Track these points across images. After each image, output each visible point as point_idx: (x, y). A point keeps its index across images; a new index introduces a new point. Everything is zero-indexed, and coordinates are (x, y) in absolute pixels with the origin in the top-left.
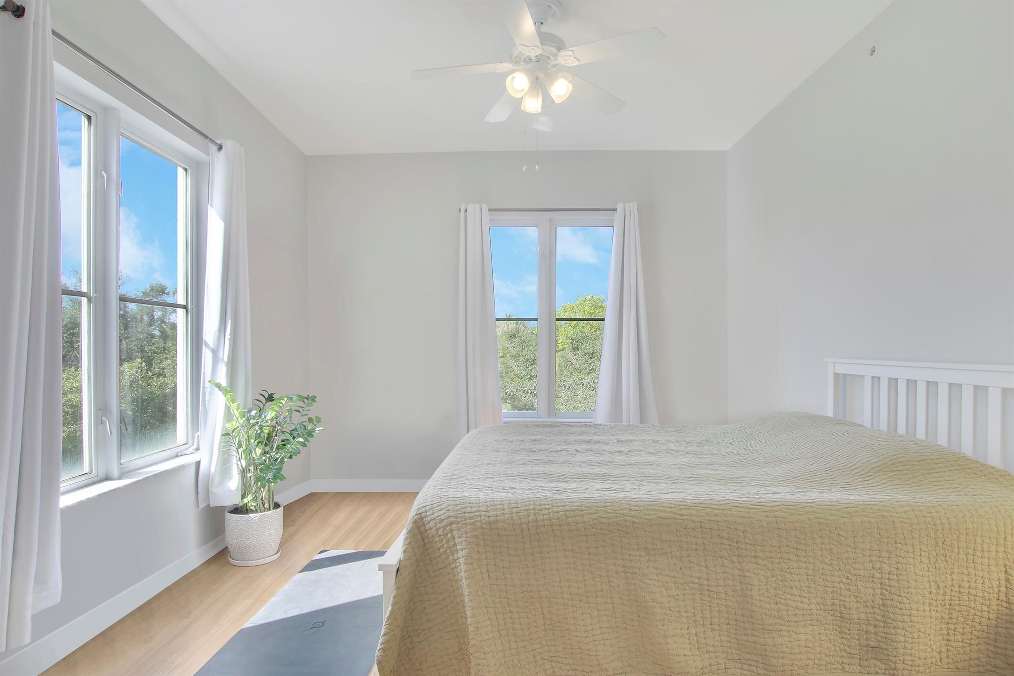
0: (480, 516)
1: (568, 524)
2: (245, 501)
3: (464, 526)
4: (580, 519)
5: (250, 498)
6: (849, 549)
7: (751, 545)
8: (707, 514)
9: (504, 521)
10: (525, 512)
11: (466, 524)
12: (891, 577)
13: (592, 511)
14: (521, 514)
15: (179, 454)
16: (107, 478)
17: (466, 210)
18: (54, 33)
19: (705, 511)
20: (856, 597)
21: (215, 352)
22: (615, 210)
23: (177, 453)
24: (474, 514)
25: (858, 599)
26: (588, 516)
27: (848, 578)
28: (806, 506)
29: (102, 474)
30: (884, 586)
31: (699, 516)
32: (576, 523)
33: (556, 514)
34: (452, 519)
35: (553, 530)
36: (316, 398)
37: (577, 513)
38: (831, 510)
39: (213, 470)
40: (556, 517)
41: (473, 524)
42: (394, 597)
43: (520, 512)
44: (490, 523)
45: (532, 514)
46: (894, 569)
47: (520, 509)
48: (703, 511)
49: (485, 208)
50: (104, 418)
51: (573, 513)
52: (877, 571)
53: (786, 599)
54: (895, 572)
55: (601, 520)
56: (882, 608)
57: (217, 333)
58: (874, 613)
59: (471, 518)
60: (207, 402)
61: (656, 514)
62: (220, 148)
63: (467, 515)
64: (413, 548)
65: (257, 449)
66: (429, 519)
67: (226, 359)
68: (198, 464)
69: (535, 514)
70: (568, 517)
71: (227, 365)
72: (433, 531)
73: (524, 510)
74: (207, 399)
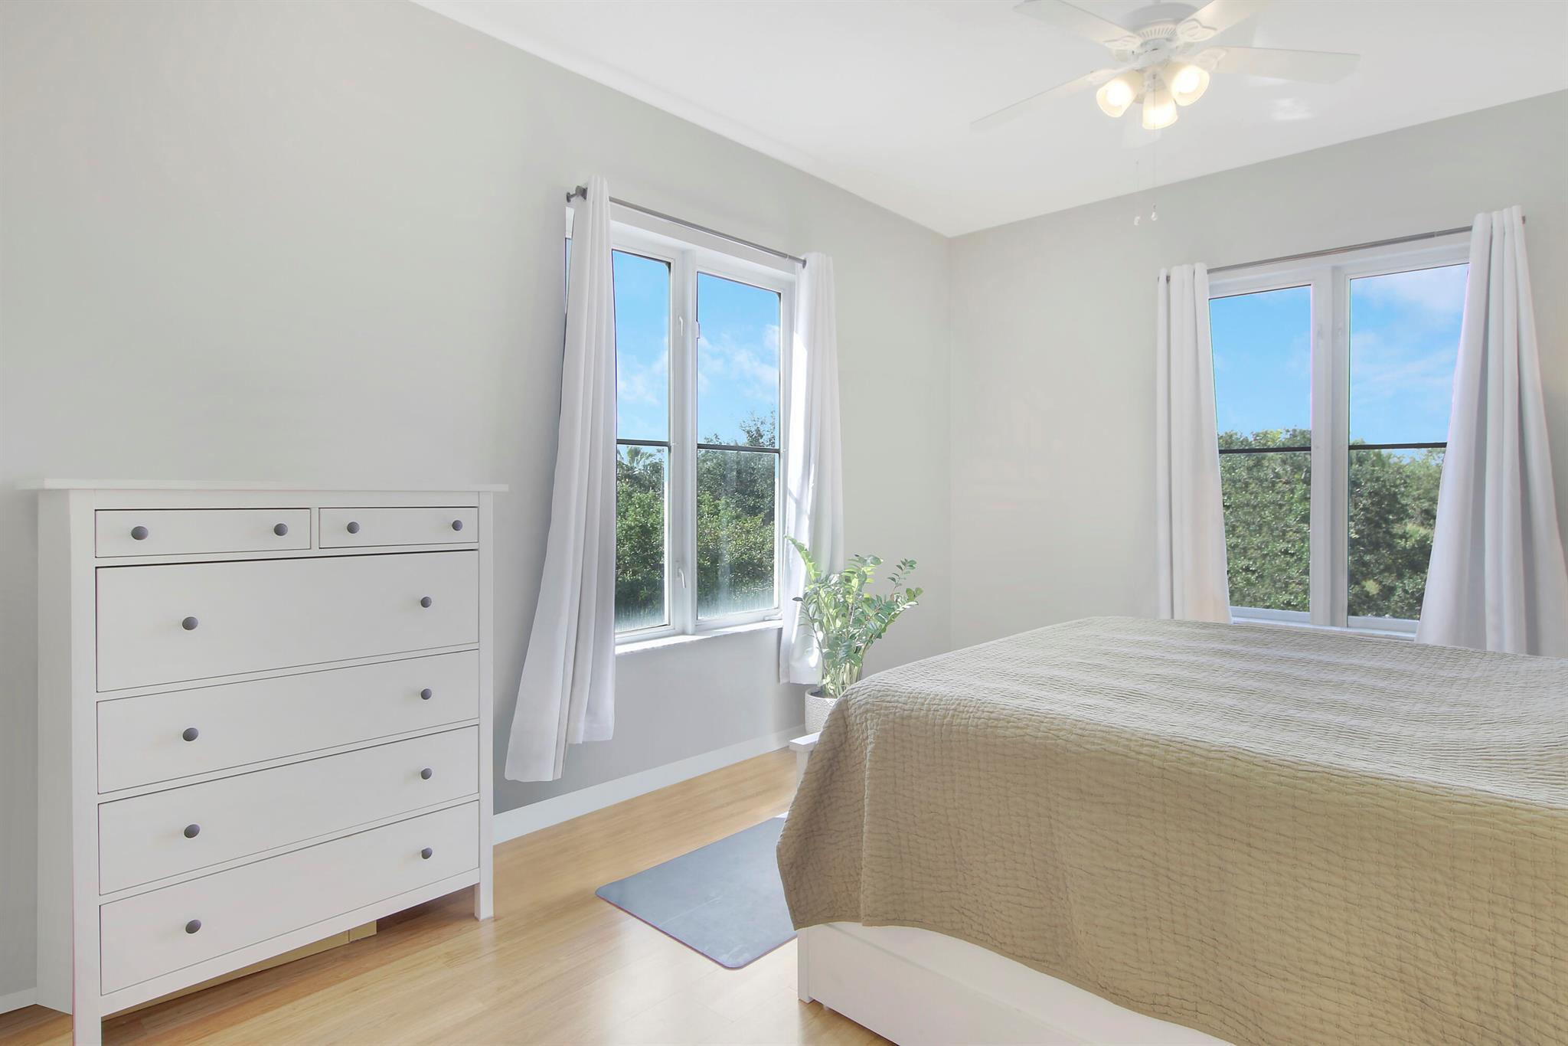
0: (896, 707)
1: (986, 736)
2: (825, 682)
3: (878, 716)
4: (1000, 732)
5: (828, 679)
6: (1439, 877)
7: (1243, 823)
8: (1179, 759)
9: (917, 718)
10: (944, 711)
11: (880, 715)
12: (1537, 956)
13: (1020, 725)
14: (939, 713)
15: (767, 618)
16: (684, 633)
17: (1168, 279)
18: (612, 200)
19: (1177, 755)
20: (1455, 974)
21: (798, 503)
22: (1469, 229)
23: (764, 617)
24: (891, 704)
25: (1459, 979)
26: (1013, 730)
27: (1433, 930)
28: (1367, 782)
29: (678, 628)
30: (1519, 971)
31: (1165, 760)
32: (996, 737)
33: (976, 720)
34: (868, 706)
35: (968, 740)
36: (916, 563)
37: (1002, 723)
38: (1415, 799)
39: (793, 641)
40: (974, 724)
41: (887, 715)
42: (802, 782)
43: (938, 711)
44: (903, 718)
45: (950, 714)
46: (1546, 943)
47: (940, 707)
48: (1174, 754)
49: (1201, 268)
50: (680, 571)
51: (996, 722)
52: (1503, 935)
53: (1297, 929)
54: (1548, 949)
55: (1027, 738)
56: (1514, 1013)
57: (800, 481)
58: (1496, 1017)
59: (886, 708)
60: (790, 561)
61: (1101, 744)
62: (804, 262)
63: (884, 704)
64: (831, 734)
65: (837, 621)
66: (853, 701)
67: (809, 512)
68: (780, 630)
69: (953, 716)
70: (988, 726)
71: (810, 518)
72: (853, 718)
73: (943, 709)
74: (791, 557)
